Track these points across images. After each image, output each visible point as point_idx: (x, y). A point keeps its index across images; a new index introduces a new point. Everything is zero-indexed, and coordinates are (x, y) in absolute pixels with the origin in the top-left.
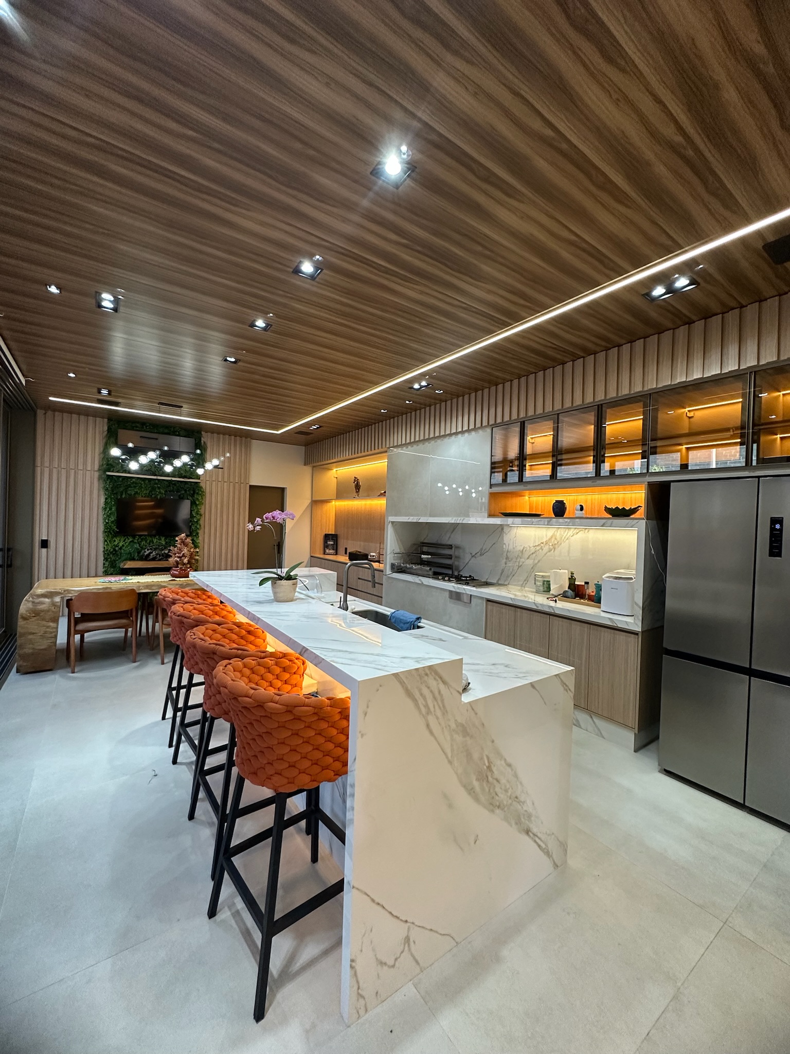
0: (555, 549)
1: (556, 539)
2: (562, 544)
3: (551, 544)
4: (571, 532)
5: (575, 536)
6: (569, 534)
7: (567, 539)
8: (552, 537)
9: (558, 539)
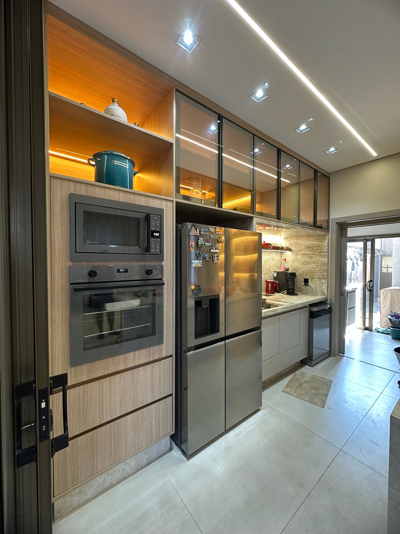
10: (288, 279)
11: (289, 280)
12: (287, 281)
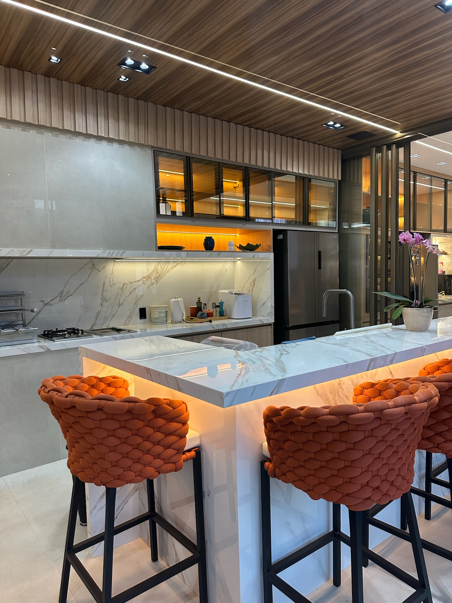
0: (157, 282)
1: (157, 272)
2: (163, 277)
3: (153, 278)
4: (171, 265)
5: (174, 269)
6: (169, 268)
7: (168, 272)
8: (153, 271)
9: (160, 273)
10: (446, 280)
11: (446, 282)
12: (445, 283)
